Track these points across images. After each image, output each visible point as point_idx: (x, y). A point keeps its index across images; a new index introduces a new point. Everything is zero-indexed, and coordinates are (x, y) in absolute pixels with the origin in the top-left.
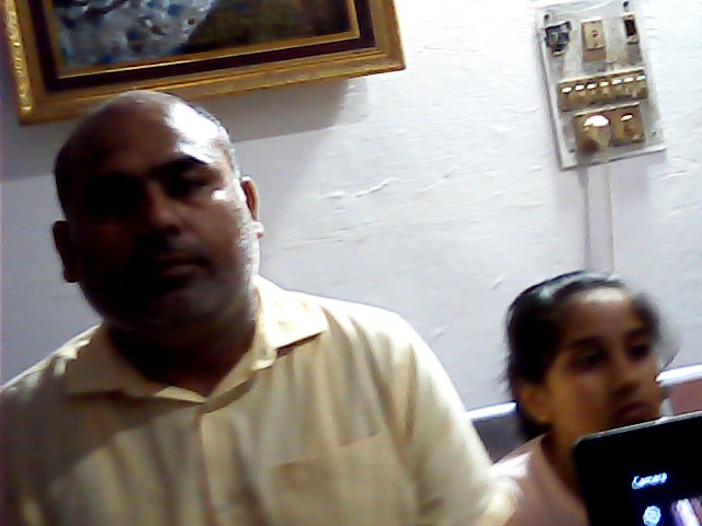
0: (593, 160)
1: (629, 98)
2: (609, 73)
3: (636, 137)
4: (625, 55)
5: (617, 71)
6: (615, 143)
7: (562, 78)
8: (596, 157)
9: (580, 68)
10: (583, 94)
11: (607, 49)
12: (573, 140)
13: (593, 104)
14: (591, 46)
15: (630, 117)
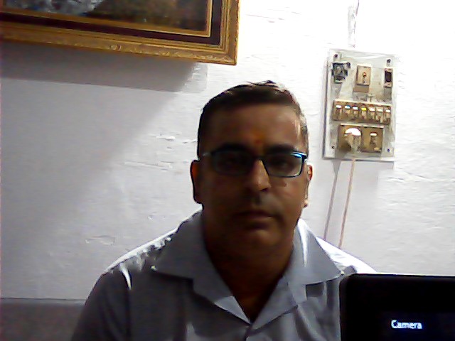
0: (346, 157)
1: (378, 122)
2: (368, 102)
3: (377, 149)
4: (381, 93)
5: (373, 103)
6: (363, 149)
7: (337, 98)
8: (348, 156)
9: (350, 95)
10: (348, 112)
11: (370, 87)
12: (335, 140)
13: (353, 120)
14: (360, 82)
15: (375, 135)
